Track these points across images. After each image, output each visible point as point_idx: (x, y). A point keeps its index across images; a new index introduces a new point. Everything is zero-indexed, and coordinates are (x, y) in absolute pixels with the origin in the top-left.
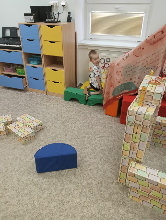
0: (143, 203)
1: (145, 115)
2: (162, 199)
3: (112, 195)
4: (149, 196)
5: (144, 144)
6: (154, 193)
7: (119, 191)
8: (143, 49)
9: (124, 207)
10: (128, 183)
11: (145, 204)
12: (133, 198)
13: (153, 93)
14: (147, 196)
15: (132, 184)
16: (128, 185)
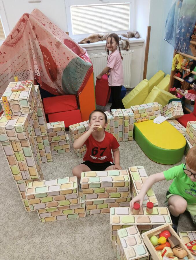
0: (57, 219)
1: (16, 128)
2: (71, 204)
3: (23, 229)
4: (59, 208)
5: (31, 159)
6: (61, 203)
7: (30, 221)
8: (4, 53)
9: (39, 234)
10: (33, 208)
11: (59, 219)
12: (46, 220)
13: (18, 101)
14: (58, 210)
15: (37, 207)
16: (34, 210)
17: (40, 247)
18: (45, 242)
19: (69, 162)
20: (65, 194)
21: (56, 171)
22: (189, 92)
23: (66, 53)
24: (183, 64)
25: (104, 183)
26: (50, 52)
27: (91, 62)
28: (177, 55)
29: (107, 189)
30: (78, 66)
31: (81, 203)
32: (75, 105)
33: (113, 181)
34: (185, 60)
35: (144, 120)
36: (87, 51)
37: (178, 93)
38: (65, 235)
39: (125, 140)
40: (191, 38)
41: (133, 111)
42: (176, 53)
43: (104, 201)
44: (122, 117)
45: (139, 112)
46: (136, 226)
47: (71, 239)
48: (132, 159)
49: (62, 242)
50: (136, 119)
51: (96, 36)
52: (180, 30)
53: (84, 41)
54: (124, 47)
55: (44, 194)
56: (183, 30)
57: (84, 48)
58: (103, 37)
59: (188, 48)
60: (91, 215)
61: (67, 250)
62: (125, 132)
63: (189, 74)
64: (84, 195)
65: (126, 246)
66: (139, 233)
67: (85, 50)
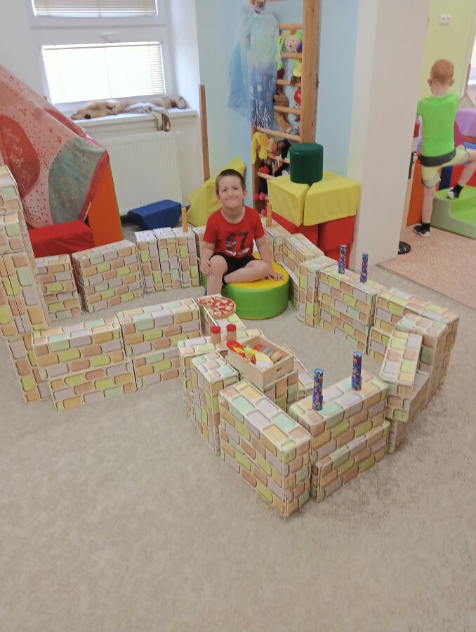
0: (86, 401)
1: (7, 229)
2: (112, 363)
4: (87, 377)
5: (32, 290)
10: (45, 374)
11: (90, 400)
12: (65, 405)
14: (86, 381)
16: (47, 377)
20: (101, 341)
23: (54, 130)
25: (160, 319)
26: (23, 127)
27: (103, 147)
28: (257, 134)
30: (78, 153)
34: (271, 140)
36: (87, 131)
40: (274, 101)
42: (255, 130)
43: (163, 354)
51: (101, 105)
52: (255, 88)
53: (79, 115)
54: (160, 125)
55: (63, 342)
56: (259, 88)
58: (115, 106)
59: (272, 118)
60: (144, 387)
63: (281, 164)
65: (205, 371)
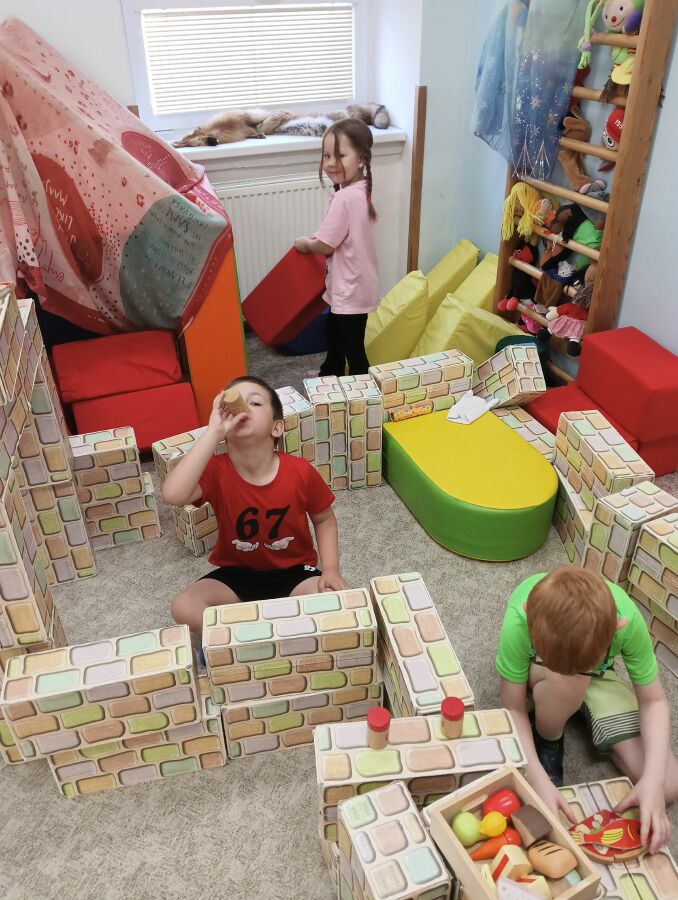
0: (124, 781)
2: (172, 726)
4: (127, 743)
5: (16, 573)
6: (135, 724)
10: (31, 749)
11: (131, 779)
12: (82, 788)
14: (123, 749)
15: (44, 745)
16: (35, 755)
17: (62, 888)
18: (79, 869)
19: (159, 574)
20: (148, 690)
21: (110, 609)
22: (560, 313)
23: (130, 183)
24: (539, 219)
25: (287, 642)
26: (72, 176)
27: (224, 213)
28: (518, 188)
29: (296, 661)
30: (175, 226)
31: (206, 717)
32: (172, 366)
33: (319, 633)
34: (544, 203)
35: (418, 411)
36: (206, 172)
37: (526, 316)
38: (156, 836)
39: (355, 484)
41: (379, 384)
42: (514, 180)
43: (288, 702)
44: (341, 407)
45: (400, 387)
46: (402, 783)
47: (178, 849)
48: (381, 550)
49: (144, 864)
50: (390, 411)
51: (239, 119)
52: (526, 102)
53: (197, 138)
55: (71, 695)
56: (535, 102)
57: (194, 162)
58: (262, 122)
59: (554, 162)
60: (243, 755)
61: (162, 889)
62: (355, 456)
63: (560, 250)
64: (216, 689)
65: (371, 856)
66: (413, 808)
67: (200, 169)
